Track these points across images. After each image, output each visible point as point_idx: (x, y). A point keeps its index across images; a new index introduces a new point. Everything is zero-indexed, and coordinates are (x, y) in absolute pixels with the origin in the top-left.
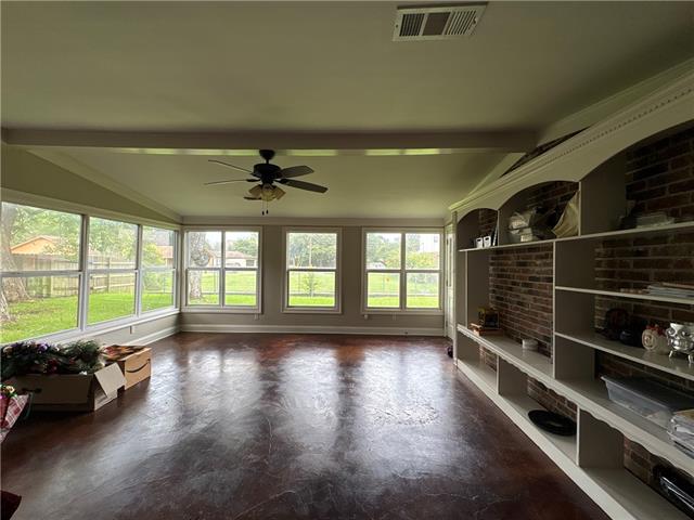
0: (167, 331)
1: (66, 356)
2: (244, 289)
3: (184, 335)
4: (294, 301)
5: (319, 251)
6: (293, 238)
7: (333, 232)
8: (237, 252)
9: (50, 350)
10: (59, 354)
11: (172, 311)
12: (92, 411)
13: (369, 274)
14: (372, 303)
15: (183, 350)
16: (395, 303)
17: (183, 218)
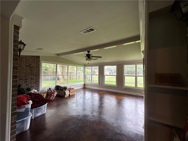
0: (82, 87)
1: (63, 88)
2: (96, 79)
3: (85, 88)
4: (106, 83)
5: (129, 70)
6: (106, 67)
7: (115, 65)
8: (107, 71)
9: (61, 87)
10: (62, 87)
11: (83, 83)
12: (65, 97)
13: (125, 77)
14: (126, 85)
15: (85, 91)
16: (133, 85)
17: (85, 64)
